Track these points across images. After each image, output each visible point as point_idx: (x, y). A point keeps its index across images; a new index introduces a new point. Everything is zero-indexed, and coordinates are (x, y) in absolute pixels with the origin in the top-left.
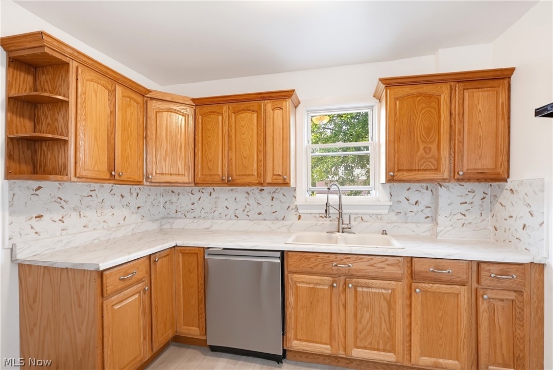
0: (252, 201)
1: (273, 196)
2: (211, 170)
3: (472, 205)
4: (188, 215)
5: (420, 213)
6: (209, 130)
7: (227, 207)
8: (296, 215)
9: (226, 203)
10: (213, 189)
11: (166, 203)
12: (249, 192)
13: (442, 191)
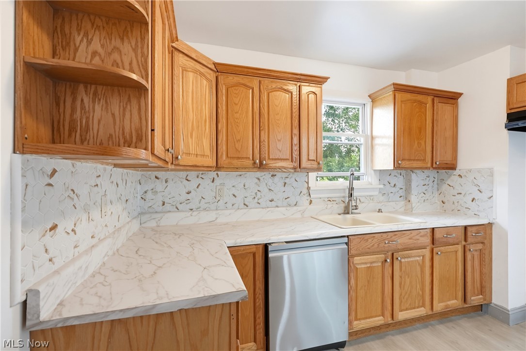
0: (263, 188)
1: (286, 181)
2: (239, 152)
3: (428, 186)
4: (180, 207)
5: (397, 193)
6: (236, 104)
7: (234, 195)
8: (307, 200)
9: (234, 191)
10: (217, 174)
11: (146, 192)
12: (260, 178)
13: (413, 176)
